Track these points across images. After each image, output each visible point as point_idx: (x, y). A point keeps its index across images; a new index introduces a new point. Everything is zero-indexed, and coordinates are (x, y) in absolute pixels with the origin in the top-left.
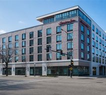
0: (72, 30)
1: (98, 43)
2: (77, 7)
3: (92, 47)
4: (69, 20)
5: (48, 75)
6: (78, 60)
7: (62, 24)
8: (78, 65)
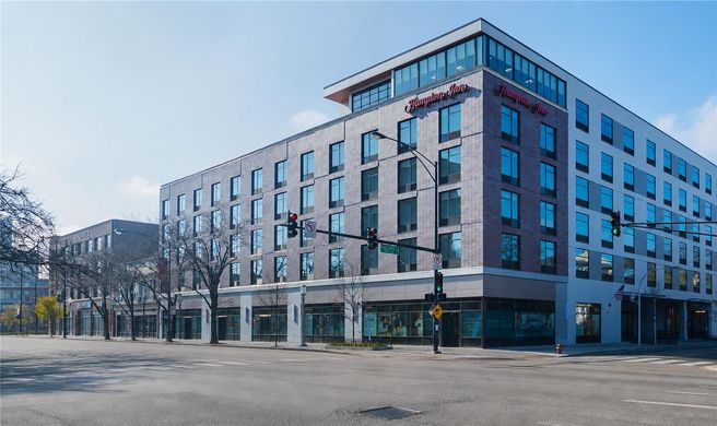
0: (457, 134)
1: (618, 185)
2: (477, 28)
3: (573, 208)
4: (446, 89)
5: (366, 341)
6: (480, 270)
7: (418, 109)
8: (480, 293)
